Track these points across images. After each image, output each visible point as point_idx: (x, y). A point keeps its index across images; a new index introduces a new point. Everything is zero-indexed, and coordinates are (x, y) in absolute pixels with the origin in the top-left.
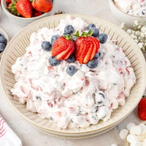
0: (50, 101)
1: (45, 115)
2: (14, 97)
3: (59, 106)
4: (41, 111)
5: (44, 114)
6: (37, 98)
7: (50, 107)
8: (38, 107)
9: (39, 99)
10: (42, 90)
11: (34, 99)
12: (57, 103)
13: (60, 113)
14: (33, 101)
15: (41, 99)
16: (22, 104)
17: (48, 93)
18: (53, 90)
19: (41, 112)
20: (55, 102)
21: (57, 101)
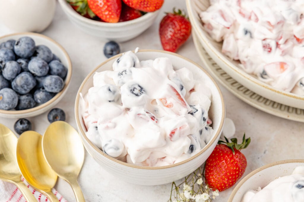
0: (268, 41)
1: (254, 67)
2: (206, 26)
3: (283, 52)
4: (247, 57)
5: (252, 64)
6: (246, 32)
7: (266, 52)
8: (243, 51)
9: (248, 35)
10: (257, 20)
11: (240, 33)
12: (281, 46)
13: (282, 65)
14: (237, 39)
15: (251, 37)
16: (215, 41)
17: (269, 23)
18: (279, 19)
19: (246, 60)
20: (277, 45)
21: (281, 42)
